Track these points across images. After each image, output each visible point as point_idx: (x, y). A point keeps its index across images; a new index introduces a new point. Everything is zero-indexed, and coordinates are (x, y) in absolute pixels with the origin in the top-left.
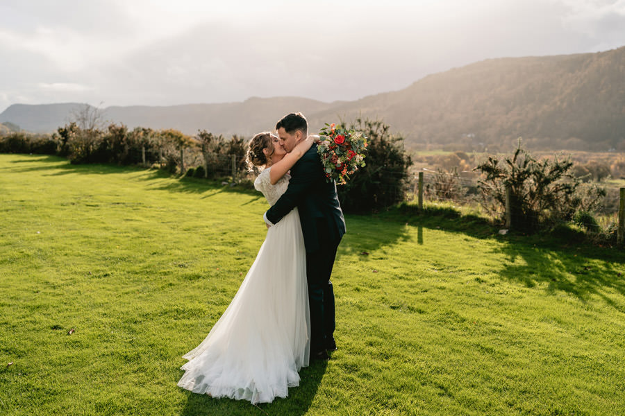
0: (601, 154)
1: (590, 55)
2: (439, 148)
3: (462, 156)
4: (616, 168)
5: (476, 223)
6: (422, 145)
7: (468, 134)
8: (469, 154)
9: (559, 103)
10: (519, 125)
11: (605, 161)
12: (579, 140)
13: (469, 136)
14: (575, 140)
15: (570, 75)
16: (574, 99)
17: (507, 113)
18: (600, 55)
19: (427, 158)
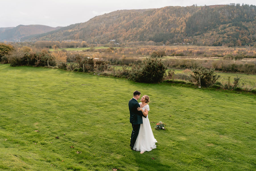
0: (161, 47)
1: (155, 10)
2: (102, 46)
3: (112, 49)
4: (167, 52)
5: (192, 85)
6: (95, 45)
7: (112, 40)
8: (114, 48)
9: (145, 28)
10: (131, 36)
11: (163, 49)
12: (153, 42)
13: (113, 40)
14: (151, 42)
15: (148, 17)
16: (150, 26)
17: (126, 32)
18: (158, 9)
19: (99, 50)
